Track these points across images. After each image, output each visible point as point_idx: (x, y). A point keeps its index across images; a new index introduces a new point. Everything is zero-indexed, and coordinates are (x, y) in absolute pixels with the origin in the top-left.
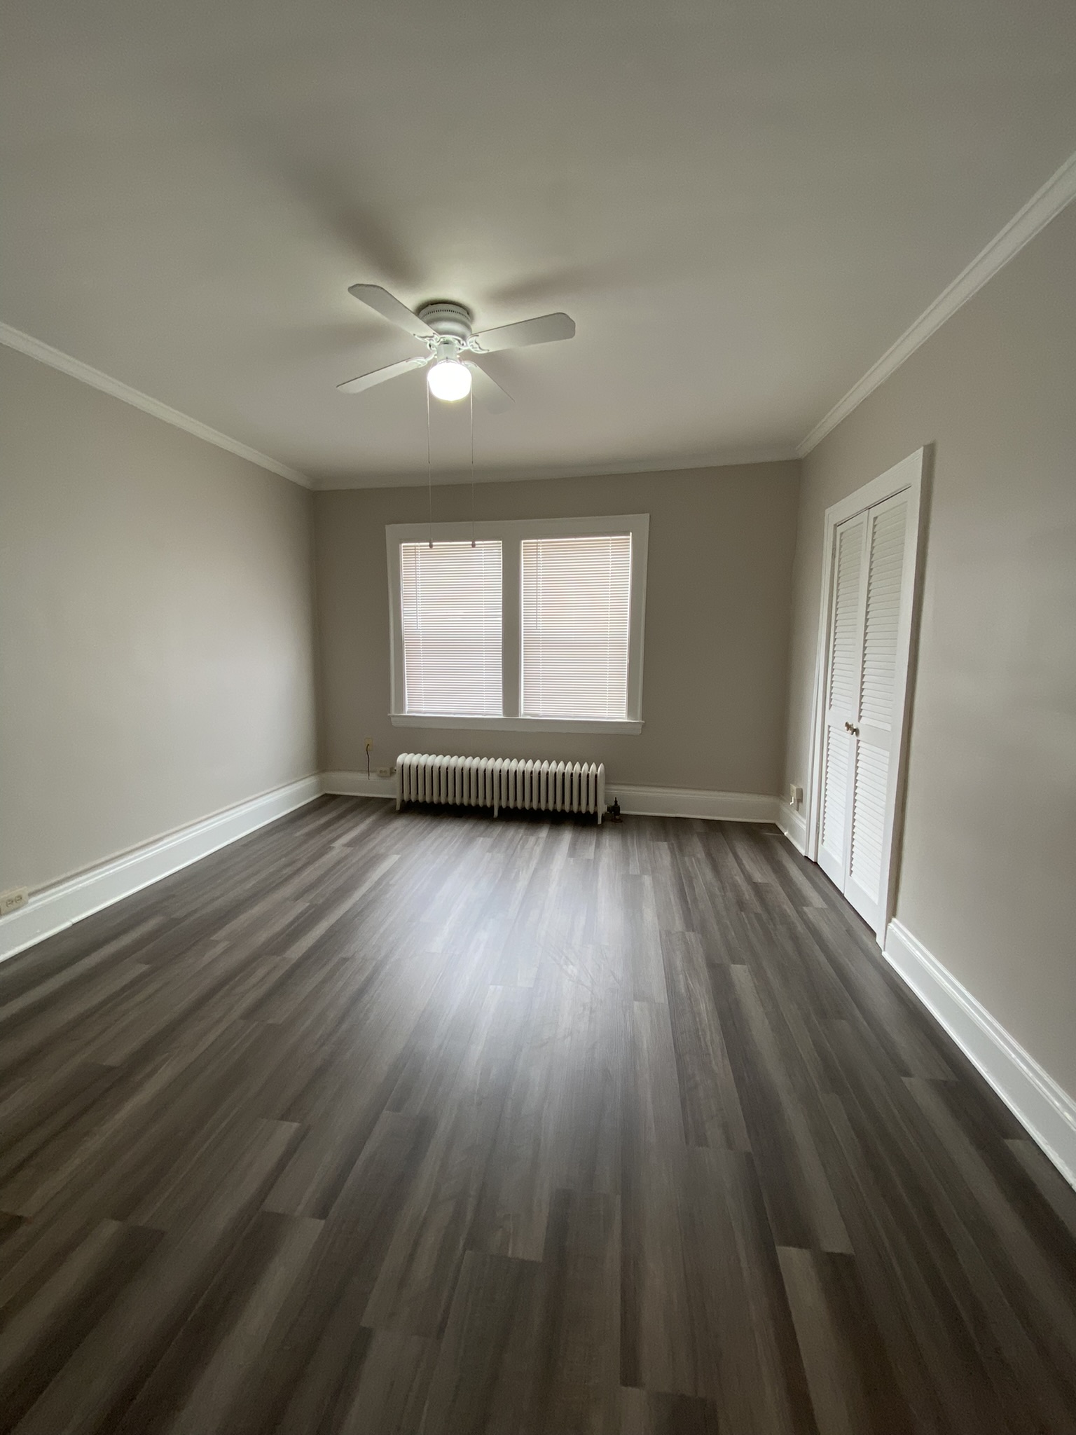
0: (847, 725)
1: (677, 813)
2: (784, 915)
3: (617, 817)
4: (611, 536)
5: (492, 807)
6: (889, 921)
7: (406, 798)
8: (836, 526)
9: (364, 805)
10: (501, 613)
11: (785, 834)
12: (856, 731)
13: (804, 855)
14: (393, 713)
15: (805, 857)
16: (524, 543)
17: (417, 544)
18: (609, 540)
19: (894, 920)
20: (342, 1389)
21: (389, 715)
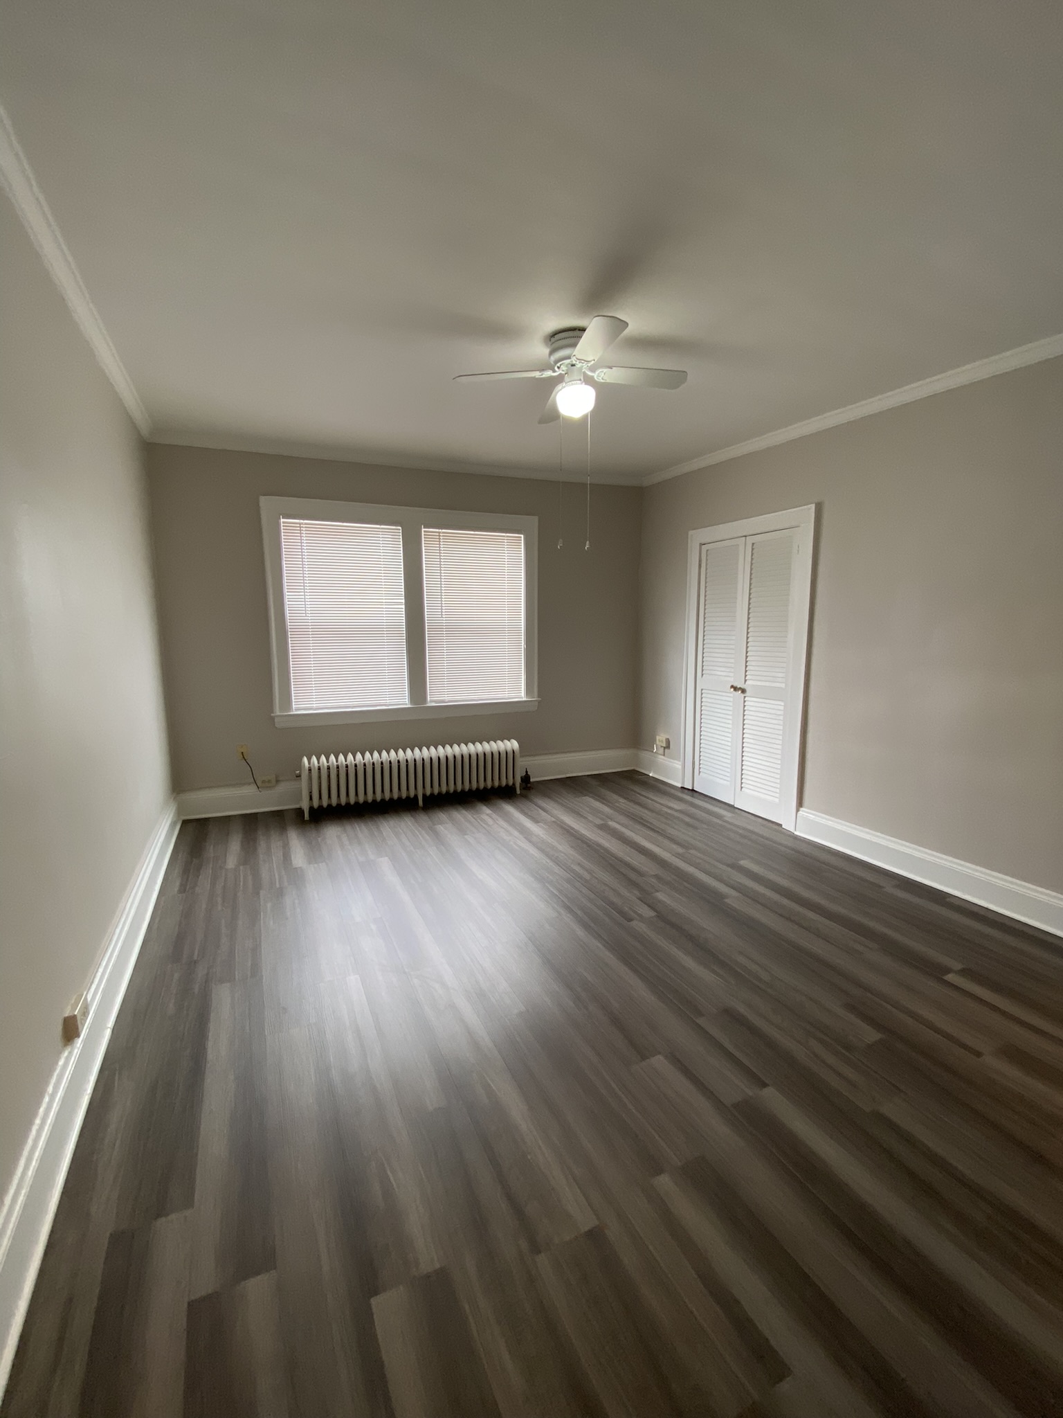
0: (732, 687)
1: (566, 774)
2: (721, 826)
3: (529, 785)
4: (506, 533)
5: (416, 796)
6: (798, 810)
7: (316, 804)
8: (702, 544)
9: (280, 820)
10: (403, 601)
11: (651, 775)
12: (743, 691)
13: (680, 785)
14: (278, 713)
15: (682, 787)
16: (424, 532)
17: (302, 521)
18: (504, 536)
19: (801, 809)
20: (908, 1139)
21: (272, 715)
